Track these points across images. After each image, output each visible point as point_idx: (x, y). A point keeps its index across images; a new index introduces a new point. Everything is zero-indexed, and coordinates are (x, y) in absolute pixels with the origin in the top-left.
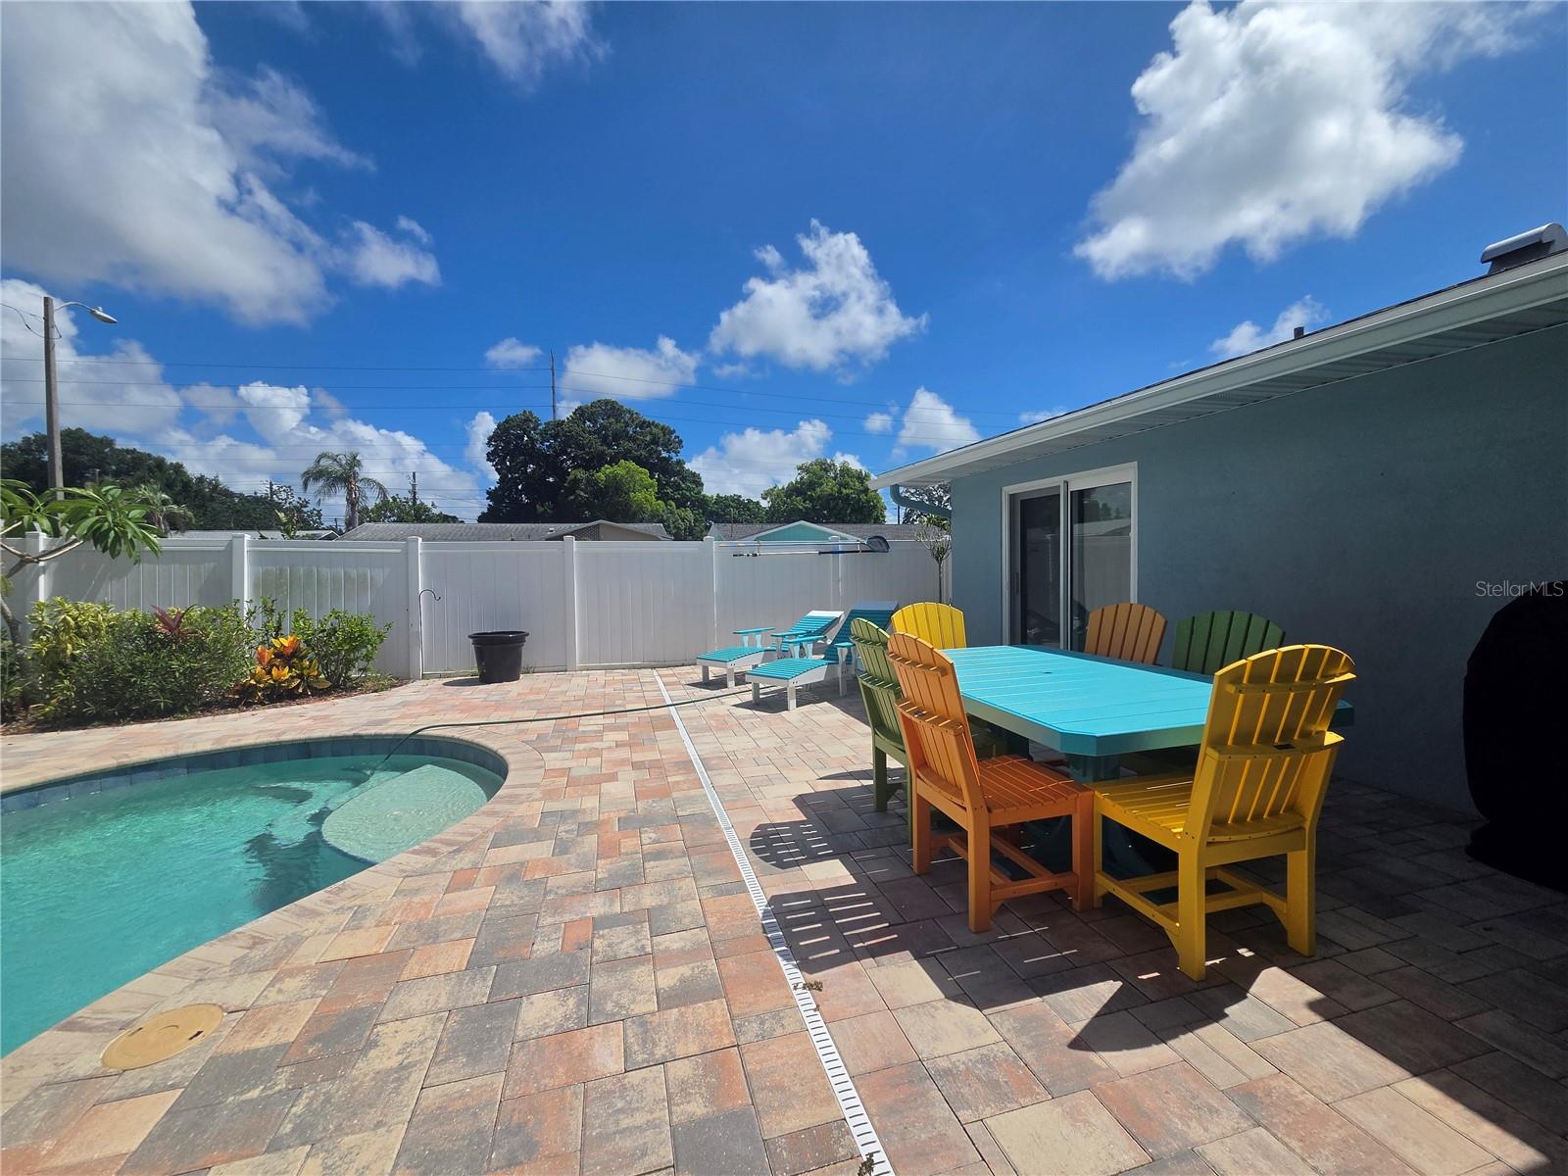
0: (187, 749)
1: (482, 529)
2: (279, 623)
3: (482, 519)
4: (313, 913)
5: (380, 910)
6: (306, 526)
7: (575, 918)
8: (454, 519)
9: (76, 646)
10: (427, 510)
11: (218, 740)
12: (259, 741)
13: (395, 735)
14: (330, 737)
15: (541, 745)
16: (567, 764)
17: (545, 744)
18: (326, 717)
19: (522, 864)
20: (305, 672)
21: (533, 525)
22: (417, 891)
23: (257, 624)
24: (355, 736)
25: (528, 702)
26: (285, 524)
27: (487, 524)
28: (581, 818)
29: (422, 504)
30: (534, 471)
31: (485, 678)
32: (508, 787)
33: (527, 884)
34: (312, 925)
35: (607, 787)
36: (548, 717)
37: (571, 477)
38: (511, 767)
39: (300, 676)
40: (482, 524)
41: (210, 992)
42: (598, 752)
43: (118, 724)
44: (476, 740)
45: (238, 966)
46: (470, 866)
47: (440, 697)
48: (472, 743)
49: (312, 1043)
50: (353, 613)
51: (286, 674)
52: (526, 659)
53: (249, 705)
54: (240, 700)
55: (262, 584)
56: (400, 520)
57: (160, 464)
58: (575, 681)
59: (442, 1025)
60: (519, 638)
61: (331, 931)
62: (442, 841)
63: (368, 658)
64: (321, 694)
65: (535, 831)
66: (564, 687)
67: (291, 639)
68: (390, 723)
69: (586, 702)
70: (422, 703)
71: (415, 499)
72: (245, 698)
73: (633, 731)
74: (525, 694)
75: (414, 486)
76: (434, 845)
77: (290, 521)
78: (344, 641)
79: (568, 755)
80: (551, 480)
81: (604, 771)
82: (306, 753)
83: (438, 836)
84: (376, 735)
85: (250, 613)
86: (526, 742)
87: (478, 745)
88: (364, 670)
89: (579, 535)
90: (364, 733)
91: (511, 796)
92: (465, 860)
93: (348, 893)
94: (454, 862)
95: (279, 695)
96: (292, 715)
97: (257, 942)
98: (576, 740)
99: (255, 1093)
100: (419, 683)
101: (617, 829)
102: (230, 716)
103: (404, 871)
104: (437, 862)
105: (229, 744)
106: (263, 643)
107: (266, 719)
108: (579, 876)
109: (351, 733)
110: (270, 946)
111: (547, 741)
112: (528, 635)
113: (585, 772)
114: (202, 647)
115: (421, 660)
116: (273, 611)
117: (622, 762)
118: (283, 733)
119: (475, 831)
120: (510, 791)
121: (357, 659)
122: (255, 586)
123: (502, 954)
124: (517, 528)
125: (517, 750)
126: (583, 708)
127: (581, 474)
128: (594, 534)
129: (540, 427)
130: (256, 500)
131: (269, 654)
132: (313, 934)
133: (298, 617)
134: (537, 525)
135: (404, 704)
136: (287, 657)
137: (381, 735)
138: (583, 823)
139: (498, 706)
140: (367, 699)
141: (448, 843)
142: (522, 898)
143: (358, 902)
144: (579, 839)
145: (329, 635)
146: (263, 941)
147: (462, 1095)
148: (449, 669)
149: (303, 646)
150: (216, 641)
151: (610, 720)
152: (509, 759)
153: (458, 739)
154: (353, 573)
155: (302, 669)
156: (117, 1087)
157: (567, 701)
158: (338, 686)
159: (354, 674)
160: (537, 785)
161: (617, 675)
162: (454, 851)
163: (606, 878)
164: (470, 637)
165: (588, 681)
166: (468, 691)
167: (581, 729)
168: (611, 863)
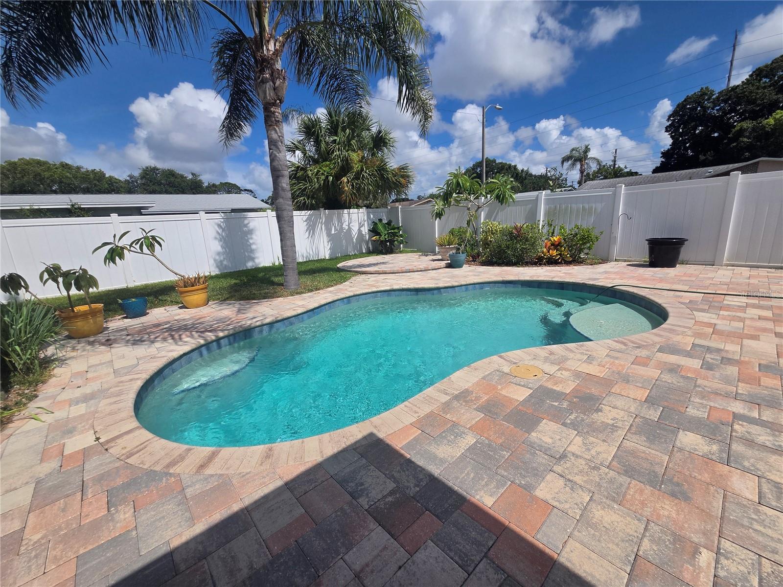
0: (522, 278)
1: (655, 177)
2: (554, 230)
3: (656, 171)
4: (571, 351)
5: (599, 360)
6: (560, 187)
7: (718, 406)
8: (636, 174)
9: (491, 238)
10: (622, 170)
11: (531, 277)
12: (545, 279)
13: (602, 286)
14: (573, 282)
15: (692, 306)
16: (713, 321)
17: (696, 307)
18: (570, 273)
19: (679, 366)
20: (562, 253)
21: (694, 170)
22: (617, 358)
23: (545, 231)
24: (583, 283)
25: (682, 280)
26: (552, 186)
27: (659, 174)
28: (724, 355)
29: (619, 167)
30: (701, 132)
31: (653, 264)
32: (669, 324)
33: (682, 377)
34: (571, 355)
35: (746, 342)
36: (698, 291)
37: (738, 128)
38: (671, 314)
39: (560, 254)
40: (655, 174)
41: (537, 363)
42: (742, 320)
43: (501, 266)
44: (647, 296)
45: (546, 359)
46: (645, 356)
47: (625, 271)
48: (645, 297)
49: (576, 397)
50: (585, 226)
51: (555, 253)
52: (683, 255)
53: (540, 265)
54: (538, 262)
55: (548, 213)
56: (605, 178)
57: (510, 166)
58: (720, 272)
59: (632, 420)
60: (681, 242)
61: (579, 360)
62: (629, 340)
63: (589, 248)
64: (568, 263)
65: (686, 351)
66: (710, 275)
67: (558, 237)
68: (600, 280)
69: (731, 286)
70: (615, 273)
71: (615, 165)
72: (539, 262)
73: (777, 311)
74: (681, 276)
75: (615, 157)
76: (625, 341)
77: (554, 184)
78: (580, 239)
79: (714, 316)
80: (716, 135)
81: (746, 332)
82: (562, 287)
83: (627, 337)
84: (593, 285)
85: (543, 226)
86: (682, 303)
87: (649, 299)
88: (587, 254)
89: (744, 170)
90: (587, 283)
91: (671, 329)
92: (644, 353)
93: (585, 348)
94: (636, 352)
95: (551, 262)
96: (557, 271)
97: (551, 353)
98: (721, 308)
99: (556, 404)
100: (613, 263)
101: (757, 369)
102: (534, 268)
103: (610, 348)
104: (627, 349)
105: (535, 279)
106: (547, 239)
107: (547, 271)
108: (721, 386)
109: (582, 282)
110: (557, 357)
111: (697, 305)
112: (687, 240)
113: (727, 328)
114: (527, 240)
115: (616, 251)
116: (551, 225)
117: (765, 330)
118: (554, 278)
119: (649, 341)
120: (670, 327)
121: (584, 248)
122: (545, 214)
123: (666, 404)
124: (681, 174)
125: (674, 306)
126: (728, 289)
127: (747, 124)
128: (753, 169)
129: (714, 97)
130: (541, 176)
131: (549, 244)
132: (572, 359)
133: (562, 228)
134: (698, 169)
135: (606, 272)
136: (556, 246)
137: (595, 285)
138: (726, 358)
139: (661, 280)
140: (588, 268)
141: (633, 342)
142: (678, 382)
143: (590, 353)
144: (722, 365)
145: (574, 236)
146: (553, 354)
147: (644, 452)
148: (630, 257)
149: (563, 241)
150: (531, 237)
151: (755, 301)
152: (669, 310)
153: (636, 294)
154: (587, 206)
155: (561, 251)
156: (514, 380)
157: (714, 284)
158: (575, 260)
159: (582, 256)
160: (690, 328)
161: (763, 272)
162: (637, 347)
163: (745, 395)
164: (647, 240)
165: (733, 274)
166: (641, 270)
167: (725, 302)
168: (751, 388)
